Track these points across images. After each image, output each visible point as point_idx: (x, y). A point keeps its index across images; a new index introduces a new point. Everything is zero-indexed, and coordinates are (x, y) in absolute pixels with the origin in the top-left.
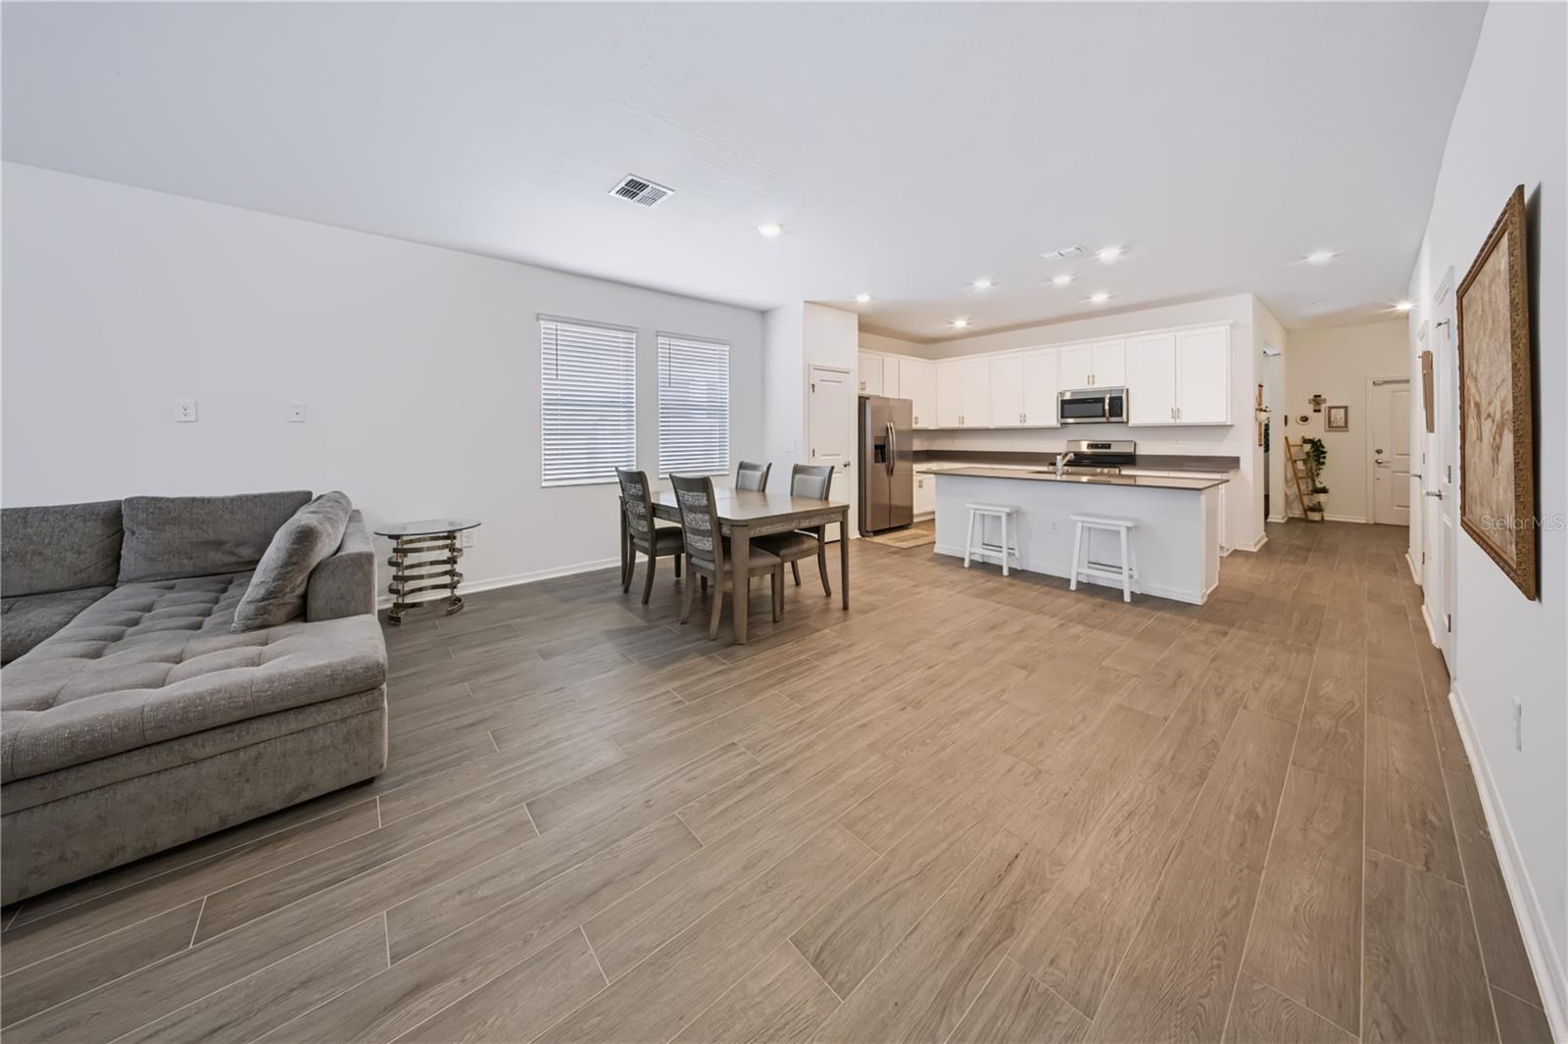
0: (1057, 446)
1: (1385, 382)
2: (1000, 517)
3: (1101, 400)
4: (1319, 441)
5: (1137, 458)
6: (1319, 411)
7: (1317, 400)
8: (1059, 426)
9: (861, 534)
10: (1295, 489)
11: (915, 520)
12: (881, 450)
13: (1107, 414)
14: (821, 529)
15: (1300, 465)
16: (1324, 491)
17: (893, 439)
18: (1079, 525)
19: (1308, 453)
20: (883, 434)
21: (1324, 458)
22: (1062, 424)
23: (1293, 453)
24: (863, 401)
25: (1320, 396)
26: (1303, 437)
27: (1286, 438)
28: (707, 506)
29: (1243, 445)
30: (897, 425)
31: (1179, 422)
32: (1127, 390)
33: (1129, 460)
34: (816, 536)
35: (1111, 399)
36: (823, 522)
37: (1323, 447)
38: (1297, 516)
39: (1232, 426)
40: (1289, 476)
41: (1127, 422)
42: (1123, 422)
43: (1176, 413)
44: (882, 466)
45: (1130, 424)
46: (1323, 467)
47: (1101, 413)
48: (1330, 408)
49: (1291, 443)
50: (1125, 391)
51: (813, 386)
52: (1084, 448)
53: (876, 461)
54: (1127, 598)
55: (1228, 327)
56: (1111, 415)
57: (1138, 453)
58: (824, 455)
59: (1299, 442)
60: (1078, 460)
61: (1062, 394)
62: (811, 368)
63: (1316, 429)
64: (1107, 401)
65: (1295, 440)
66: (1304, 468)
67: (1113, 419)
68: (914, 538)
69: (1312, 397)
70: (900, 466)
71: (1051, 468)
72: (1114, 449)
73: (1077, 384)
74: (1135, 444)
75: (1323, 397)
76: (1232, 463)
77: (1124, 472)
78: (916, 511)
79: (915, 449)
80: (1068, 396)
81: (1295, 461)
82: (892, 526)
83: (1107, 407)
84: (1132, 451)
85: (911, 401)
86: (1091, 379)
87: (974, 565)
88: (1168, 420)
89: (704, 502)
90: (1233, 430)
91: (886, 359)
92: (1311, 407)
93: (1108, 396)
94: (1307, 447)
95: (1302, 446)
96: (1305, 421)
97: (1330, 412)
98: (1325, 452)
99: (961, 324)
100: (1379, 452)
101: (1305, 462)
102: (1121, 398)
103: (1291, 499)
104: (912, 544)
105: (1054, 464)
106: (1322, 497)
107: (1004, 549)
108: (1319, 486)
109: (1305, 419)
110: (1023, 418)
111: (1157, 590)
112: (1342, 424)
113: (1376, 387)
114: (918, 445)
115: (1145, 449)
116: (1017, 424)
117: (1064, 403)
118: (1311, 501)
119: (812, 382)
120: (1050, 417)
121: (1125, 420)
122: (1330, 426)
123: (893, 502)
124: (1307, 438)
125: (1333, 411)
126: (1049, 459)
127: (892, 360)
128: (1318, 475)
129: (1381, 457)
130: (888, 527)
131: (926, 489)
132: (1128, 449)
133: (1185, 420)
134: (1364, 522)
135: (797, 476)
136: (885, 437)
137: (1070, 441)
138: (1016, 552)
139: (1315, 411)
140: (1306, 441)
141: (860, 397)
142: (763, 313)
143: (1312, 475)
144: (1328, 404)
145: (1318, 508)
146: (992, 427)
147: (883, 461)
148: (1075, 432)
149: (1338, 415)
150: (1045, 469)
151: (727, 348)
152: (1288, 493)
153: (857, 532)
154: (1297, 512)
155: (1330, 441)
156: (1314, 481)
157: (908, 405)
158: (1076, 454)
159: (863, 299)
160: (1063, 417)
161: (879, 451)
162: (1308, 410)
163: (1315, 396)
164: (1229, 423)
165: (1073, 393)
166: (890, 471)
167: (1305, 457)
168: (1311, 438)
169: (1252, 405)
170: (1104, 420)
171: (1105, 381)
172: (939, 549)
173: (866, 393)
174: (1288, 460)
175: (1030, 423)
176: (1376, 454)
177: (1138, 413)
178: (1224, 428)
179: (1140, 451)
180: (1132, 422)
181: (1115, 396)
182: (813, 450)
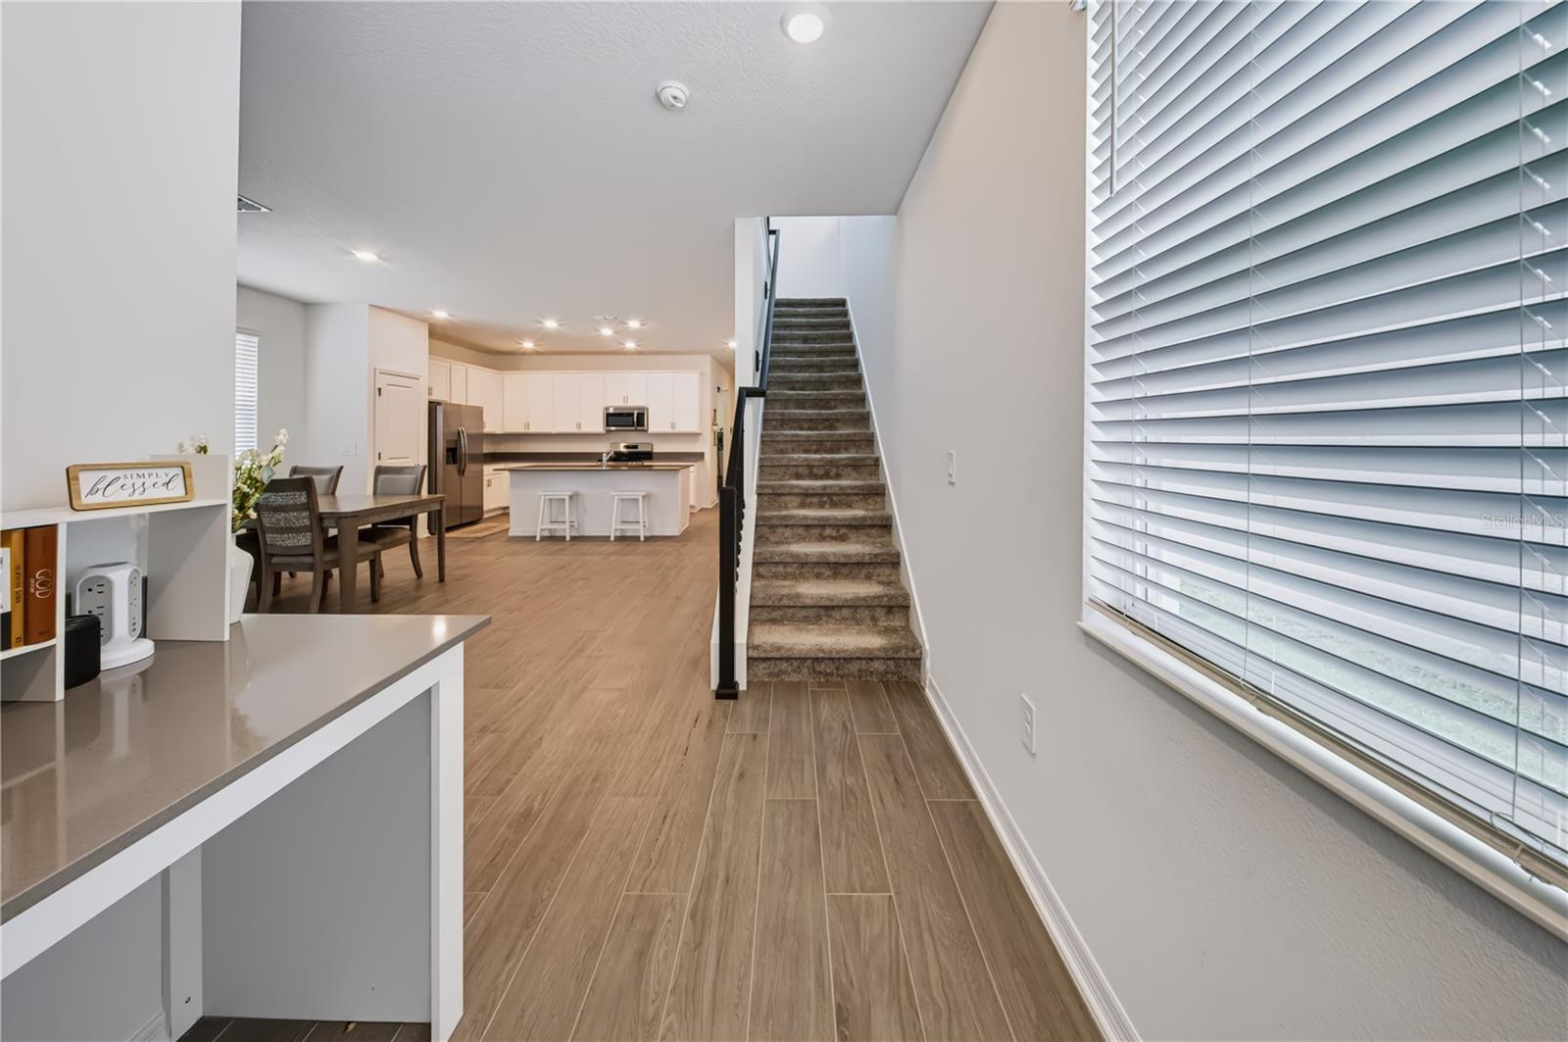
0: (604, 448)
2: (564, 500)
3: (632, 415)
5: (654, 456)
8: (605, 432)
9: (430, 533)
11: (485, 516)
12: (453, 454)
13: (635, 424)
14: (414, 519)
17: (464, 441)
18: (616, 497)
20: (456, 438)
22: (607, 431)
24: (433, 407)
28: (308, 503)
29: (707, 446)
30: (467, 428)
31: (674, 431)
33: (649, 456)
34: (408, 527)
35: (638, 414)
36: (415, 512)
39: (700, 434)
41: (648, 430)
42: (645, 430)
43: (672, 425)
44: (453, 468)
47: (632, 423)
50: (646, 409)
51: (380, 390)
52: (622, 449)
53: (448, 462)
54: (642, 539)
55: (697, 373)
56: (637, 425)
57: (653, 450)
58: (391, 459)
60: (618, 457)
61: (607, 409)
62: (378, 372)
64: (635, 415)
67: (639, 428)
68: (486, 529)
70: (470, 468)
71: (599, 463)
72: (640, 449)
73: (616, 402)
74: (652, 445)
76: (700, 456)
77: (645, 464)
78: (485, 509)
79: (485, 451)
80: (611, 411)
82: (463, 522)
83: (635, 419)
84: (650, 449)
85: (482, 408)
86: (626, 399)
87: (543, 538)
88: (668, 429)
89: (303, 499)
90: (701, 437)
91: (453, 367)
93: (636, 412)
99: (528, 345)
102: (643, 414)
104: (486, 533)
105: (601, 461)
107: (568, 523)
110: (579, 426)
111: (658, 533)
114: (487, 449)
115: (659, 448)
116: (573, 430)
117: (608, 415)
119: (378, 386)
120: (598, 425)
121: (645, 428)
123: (464, 504)
126: (597, 457)
127: (460, 369)
130: (459, 523)
131: (497, 486)
132: (648, 448)
133: (677, 429)
135: (381, 477)
136: (456, 441)
137: (612, 443)
138: (576, 524)
141: (430, 402)
142: (307, 307)
146: (554, 432)
147: (455, 462)
148: (616, 438)
150: (595, 464)
151: (256, 339)
153: (427, 531)
157: (478, 412)
158: (615, 453)
159: (441, 315)
160: (607, 425)
161: (450, 454)
164: (699, 432)
165: (615, 409)
166: (461, 472)
169: (710, 422)
170: (633, 428)
171: (634, 402)
172: (511, 534)
173: (435, 397)
175: (584, 430)
177: (654, 425)
178: (697, 435)
179: (655, 450)
180: (650, 431)
181: (640, 411)
182: (380, 454)
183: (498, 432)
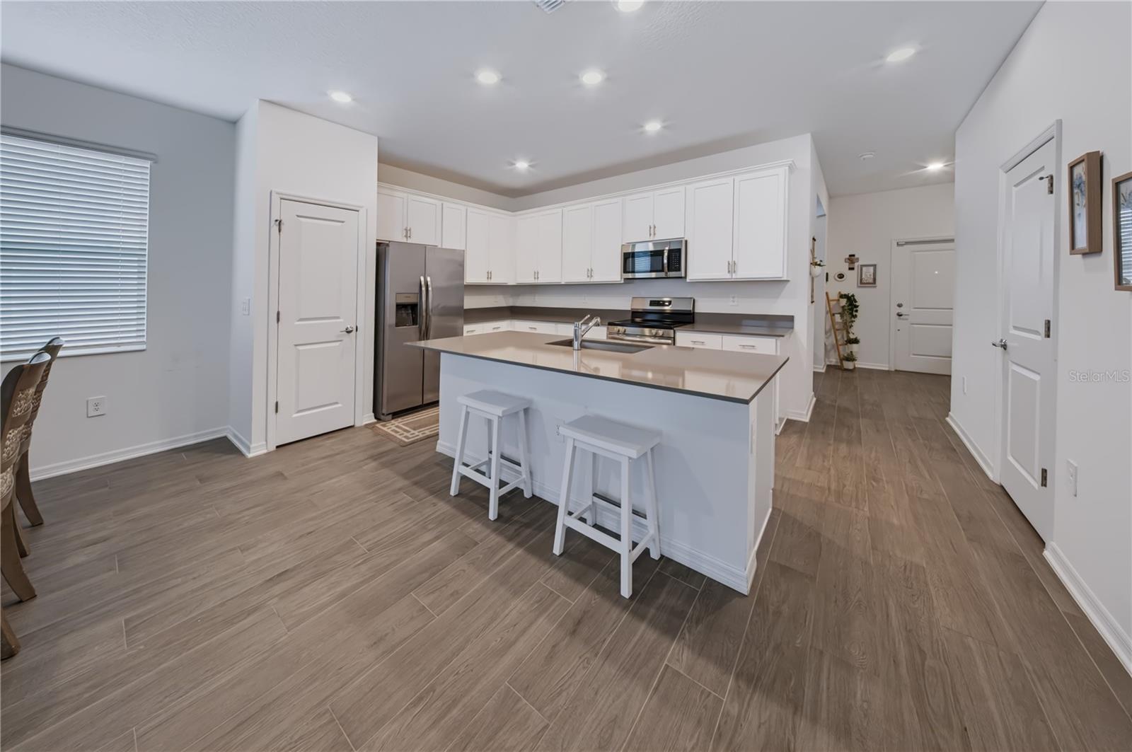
0: (622, 302)
1: (907, 243)
3: (661, 252)
4: (853, 296)
5: (697, 318)
6: (853, 269)
7: (852, 259)
8: (622, 282)
9: (376, 418)
10: (832, 340)
12: (409, 310)
13: (666, 269)
15: (838, 318)
16: (856, 341)
19: (843, 307)
20: (414, 291)
21: (857, 311)
22: (625, 279)
23: (831, 307)
24: (382, 250)
25: (854, 256)
26: (840, 293)
27: (827, 293)
29: (798, 302)
30: (437, 279)
31: (735, 277)
32: (686, 241)
33: (686, 319)
35: (670, 251)
37: (856, 302)
38: (833, 364)
39: (788, 281)
40: (828, 328)
41: (685, 277)
42: (681, 278)
43: (732, 267)
45: (688, 280)
46: (855, 319)
47: (661, 268)
48: (862, 266)
49: (831, 298)
50: (684, 243)
51: (280, 222)
52: (647, 305)
53: (402, 323)
55: (787, 168)
56: (669, 270)
57: (697, 310)
58: (301, 320)
59: (836, 298)
61: (625, 245)
62: (276, 198)
63: (849, 286)
64: (666, 254)
65: (834, 296)
66: (841, 321)
67: (672, 274)
69: (848, 257)
72: (674, 307)
73: (639, 234)
74: (694, 300)
75: (856, 256)
76: (789, 321)
80: (631, 248)
81: (834, 315)
83: (665, 261)
84: (691, 309)
85: (462, 251)
86: (652, 229)
88: (723, 275)
90: (789, 285)
92: (847, 265)
93: (667, 248)
94: (844, 302)
95: (838, 300)
96: (840, 278)
97: (861, 270)
98: (857, 306)
100: (900, 306)
101: (842, 315)
102: (679, 250)
103: (829, 348)
106: (854, 347)
108: (852, 336)
109: (841, 276)
112: (871, 281)
113: (900, 248)
114: (471, 302)
115: (705, 306)
116: (583, 279)
117: (625, 256)
118: (844, 350)
119: (275, 216)
120: (614, 274)
121: (683, 275)
122: (862, 283)
124: (843, 293)
125: (864, 269)
128: (851, 326)
129: (901, 310)
132: (686, 307)
133: (741, 274)
134: (887, 369)
136: (416, 294)
137: (633, 298)
139: (850, 269)
140: (842, 296)
141: (378, 244)
142: (235, 126)
143: (847, 326)
144: (861, 263)
145: (850, 358)
146: (564, 283)
147: (415, 322)
148: (637, 288)
149: (868, 272)
151: (148, 164)
152: (827, 344)
154: (834, 360)
155: (862, 296)
156: (848, 333)
160: (625, 271)
161: (406, 311)
162: (844, 268)
163: (850, 256)
164: (785, 279)
165: (636, 244)
167: (840, 311)
168: (846, 293)
169: (807, 259)
170: (662, 275)
171: (666, 232)
174: (827, 313)
175: (597, 279)
176: (898, 308)
177: (698, 267)
178: (778, 283)
179: (700, 308)
180: (690, 278)
181: (673, 247)
182: (278, 314)
183: (510, 284)
